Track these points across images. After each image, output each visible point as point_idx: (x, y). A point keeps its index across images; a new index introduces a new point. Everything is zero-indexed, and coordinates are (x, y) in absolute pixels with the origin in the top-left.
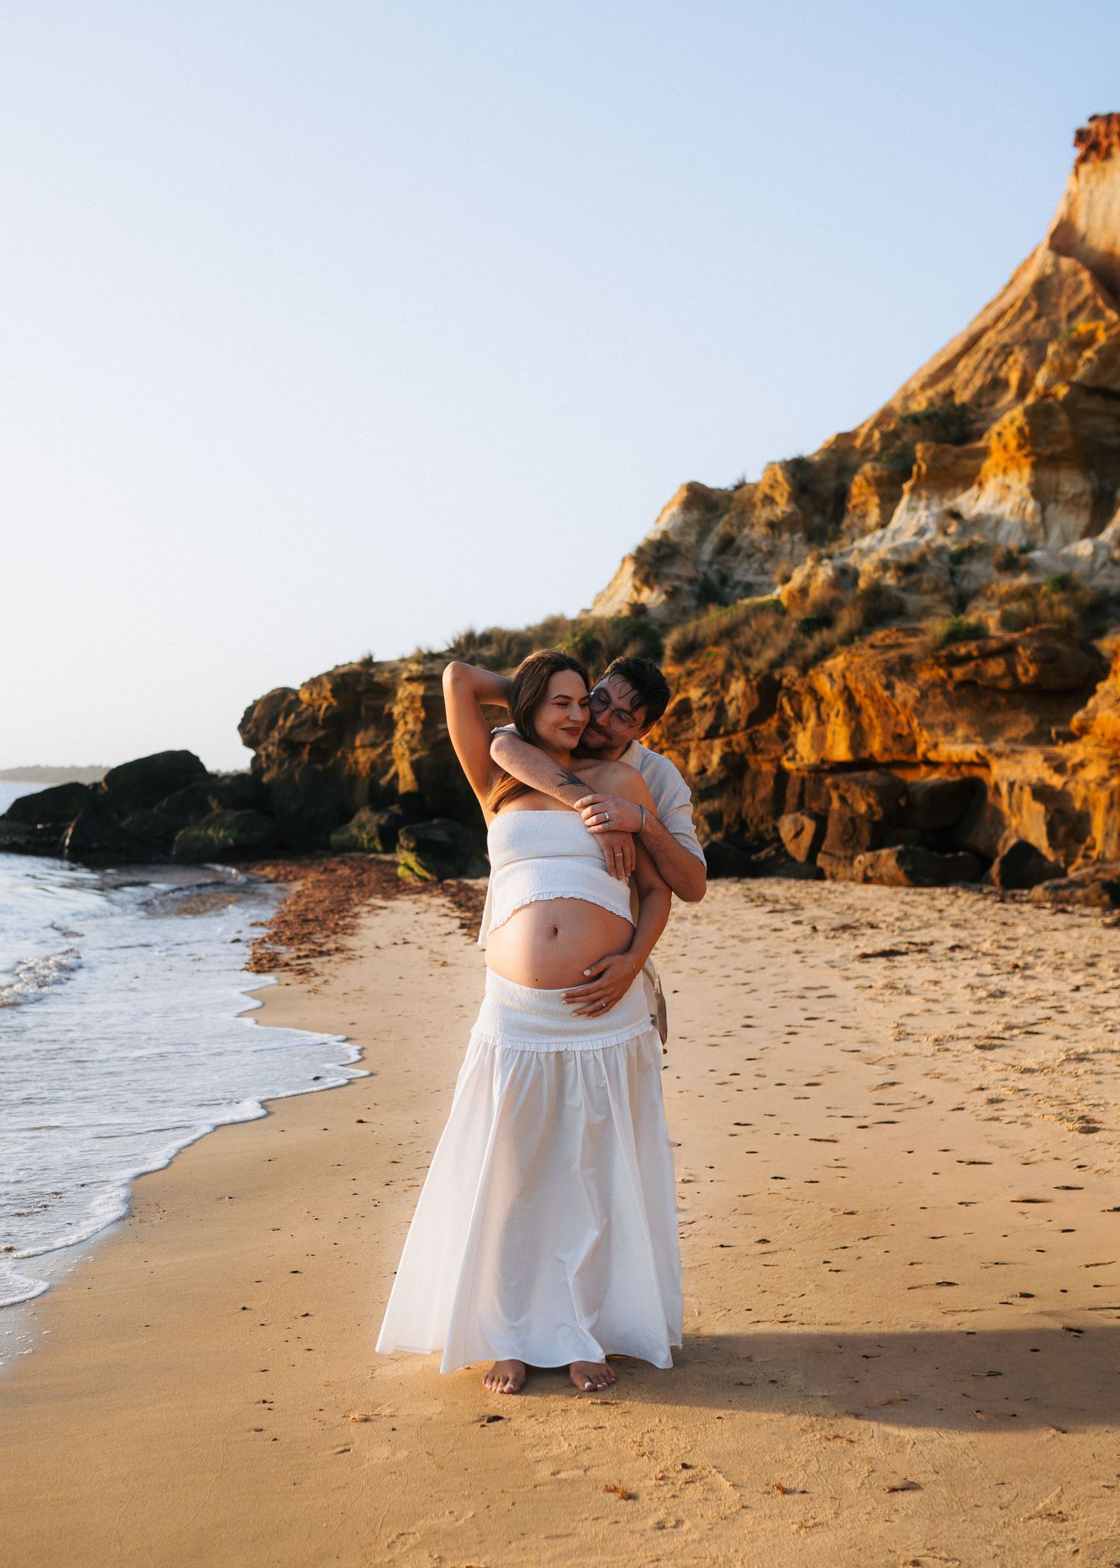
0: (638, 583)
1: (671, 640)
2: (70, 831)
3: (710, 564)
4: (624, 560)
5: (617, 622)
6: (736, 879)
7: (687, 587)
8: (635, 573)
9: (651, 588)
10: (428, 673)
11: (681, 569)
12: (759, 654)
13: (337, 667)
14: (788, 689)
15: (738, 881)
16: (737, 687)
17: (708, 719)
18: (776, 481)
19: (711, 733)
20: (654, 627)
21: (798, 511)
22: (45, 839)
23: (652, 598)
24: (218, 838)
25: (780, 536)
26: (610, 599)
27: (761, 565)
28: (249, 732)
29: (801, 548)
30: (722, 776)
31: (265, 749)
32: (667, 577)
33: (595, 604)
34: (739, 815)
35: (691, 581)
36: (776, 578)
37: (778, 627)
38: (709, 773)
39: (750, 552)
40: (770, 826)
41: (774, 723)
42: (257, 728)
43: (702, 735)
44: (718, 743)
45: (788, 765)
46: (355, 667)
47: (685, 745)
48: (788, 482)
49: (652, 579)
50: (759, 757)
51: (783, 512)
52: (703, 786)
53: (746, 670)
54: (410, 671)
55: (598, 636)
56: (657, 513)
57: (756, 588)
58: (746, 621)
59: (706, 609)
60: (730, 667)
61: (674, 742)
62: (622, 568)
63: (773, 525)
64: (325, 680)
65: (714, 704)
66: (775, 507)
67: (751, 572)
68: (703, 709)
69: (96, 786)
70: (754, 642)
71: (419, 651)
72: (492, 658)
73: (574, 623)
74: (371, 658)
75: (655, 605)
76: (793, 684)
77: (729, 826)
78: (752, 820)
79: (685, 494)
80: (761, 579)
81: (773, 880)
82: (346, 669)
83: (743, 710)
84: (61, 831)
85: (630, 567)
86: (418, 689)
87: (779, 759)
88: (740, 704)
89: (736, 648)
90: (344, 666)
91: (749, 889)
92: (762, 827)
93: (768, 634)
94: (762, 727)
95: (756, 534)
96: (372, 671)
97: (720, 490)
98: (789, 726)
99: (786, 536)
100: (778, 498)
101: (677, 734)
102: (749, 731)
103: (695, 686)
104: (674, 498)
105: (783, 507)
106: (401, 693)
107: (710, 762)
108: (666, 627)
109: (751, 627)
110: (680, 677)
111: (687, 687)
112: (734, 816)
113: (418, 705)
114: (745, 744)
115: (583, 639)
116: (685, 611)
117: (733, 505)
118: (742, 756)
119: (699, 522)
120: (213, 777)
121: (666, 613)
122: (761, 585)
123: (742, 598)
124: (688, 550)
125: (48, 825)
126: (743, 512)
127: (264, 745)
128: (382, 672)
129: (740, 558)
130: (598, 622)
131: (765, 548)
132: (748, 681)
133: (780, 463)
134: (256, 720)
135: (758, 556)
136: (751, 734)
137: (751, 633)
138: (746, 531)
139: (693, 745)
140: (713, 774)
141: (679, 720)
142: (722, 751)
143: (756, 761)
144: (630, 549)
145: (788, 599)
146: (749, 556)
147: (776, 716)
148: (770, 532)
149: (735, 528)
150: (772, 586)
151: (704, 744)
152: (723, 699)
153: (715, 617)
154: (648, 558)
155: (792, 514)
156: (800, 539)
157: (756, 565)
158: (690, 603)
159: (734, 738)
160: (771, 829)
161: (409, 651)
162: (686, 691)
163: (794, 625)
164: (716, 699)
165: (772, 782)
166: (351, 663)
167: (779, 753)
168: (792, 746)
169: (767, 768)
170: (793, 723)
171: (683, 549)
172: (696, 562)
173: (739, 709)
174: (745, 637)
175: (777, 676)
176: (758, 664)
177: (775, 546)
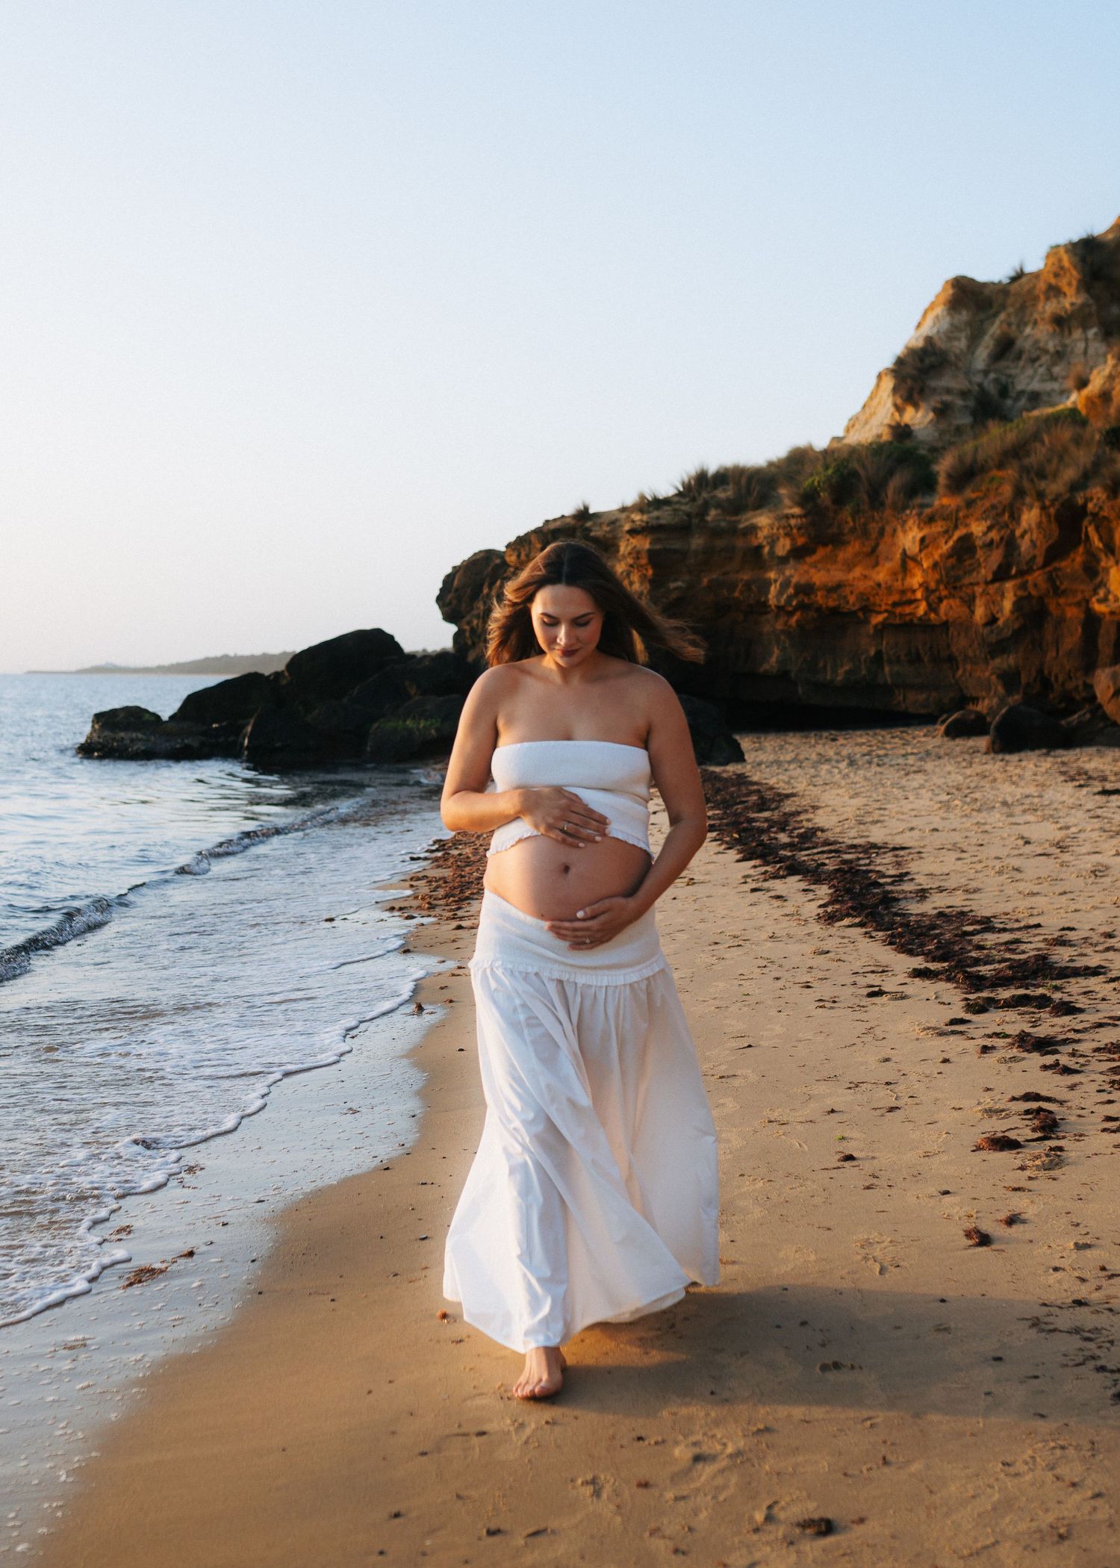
0: (899, 401)
1: (944, 466)
2: (249, 729)
3: (986, 373)
4: (880, 376)
5: (877, 449)
6: (1044, 751)
7: (960, 402)
8: (895, 390)
9: (916, 406)
10: (654, 522)
11: (947, 381)
12: (1055, 475)
13: (547, 522)
14: (1095, 515)
15: (1047, 754)
16: (1030, 517)
17: (996, 558)
18: (1062, 268)
19: (1001, 575)
20: (922, 452)
21: (1091, 301)
22: (221, 740)
23: (918, 418)
24: (418, 729)
25: (1070, 333)
26: (866, 423)
27: (1049, 370)
28: (450, 603)
29: (1097, 347)
30: (1016, 626)
31: (469, 623)
32: (934, 390)
33: (848, 430)
34: (1040, 671)
35: (964, 394)
36: (1070, 383)
37: (1077, 441)
38: (1000, 623)
39: (1034, 356)
40: (1080, 683)
41: (1078, 557)
42: (459, 599)
43: (990, 577)
44: (1009, 585)
45: (1099, 608)
46: (568, 520)
47: (969, 591)
48: (1075, 267)
49: (916, 396)
50: (1062, 601)
51: (1072, 304)
52: (993, 638)
53: (1040, 495)
54: (633, 521)
55: (855, 465)
56: (917, 317)
57: (1045, 398)
58: (1036, 436)
59: (985, 427)
60: (1019, 492)
61: (955, 588)
62: (878, 385)
63: (1060, 322)
64: (533, 538)
65: (1002, 539)
66: (1062, 299)
67: (1037, 378)
68: (990, 544)
69: (277, 675)
70: (1049, 461)
71: (642, 497)
72: (728, 499)
73: (825, 453)
74: (586, 509)
75: (922, 426)
76: (1101, 508)
77: (1028, 685)
78: (1056, 677)
79: (951, 291)
80: (1049, 386)
81: (1092, 750)
82: (558, 523)
83: (1038, 544)
84: (238, 731)
85: (889, 383)
86: (644, 543)
87: (1087, 602)
88: (1035, 537)
89: (1025, 470)
90: (555, 520)
91: (1063, 763)
92: (1070, 685)
93: (1065, 449)
94: (1063, 564)
95: (1038, 333)
96: (589, 524)
97: (993, 284)
98: (1098, 561)
99: (1077, 334)
100: (1066, 289)
101: (958, 579)
102: (1047, 569)
103: (977, 519)
104: (937, 297)
105: (1071, 299)
106: (624, 548)
107: (1001, 610)
108: (936, 451)
109: (1043, 442)
110: (958, 510)
111: (968, 521)
112: (1034, 673)
113: (644, 561)
114: (1044, 586)
115: (837, 470)
116: (959, 430)
117: (1010, 301)
118: (1041, 599)
119: (969, 324)
120: (412, 657)
121: (936, 434)
122: (1049, 394)
123: (1029, 410)
124: (956, 356)
125: (224, 724)
126: (1022, 309)
127: (468, 618)
128: (601, 524)
129: (1021, 363)
130: (854, 451)
131: (1051, 346)
132: (1043, 508)
133: (1065, 245)
134: (457, 590)
135: (1045, 359)
136: (1050, 572)
137: (1044, 450)
138: (1028, 330)
139: (978, 590)
140: (1006, 624)
141: (960, 560)
142: (1015, 595)
143: (1058, 604)
144: (888, 362)
145: (1086, 406)
146: (1033, 360)
147: (1081, 549)
148: (1058, 329)
149: (1014, 327)
150: (1065, 393)
151: (992, 588)
152: (1013, 532)
153: (996, 436)
154: (909, 370)
155: (1083, 306)
156: (1096, 334)
157: (1041, 370)
158: (966, 420)
159: (1030, 578)
160: (1081, 688)
161: (630, 499)
162: (967, 525)
163: (1097, 437)
164: (1005, 532)
165: (1080, 630)
166: (563, 516)
167: (1087, 594)
168: (1103, 584)
169: (1073, 613)
170: (1103, 556)
171: (953, 358)
172: (968, 373)
173: (1033, 542)
174: (1038, 455)
175: (1080, 501)
176: (1055, 487)
177: (1065, 346)
